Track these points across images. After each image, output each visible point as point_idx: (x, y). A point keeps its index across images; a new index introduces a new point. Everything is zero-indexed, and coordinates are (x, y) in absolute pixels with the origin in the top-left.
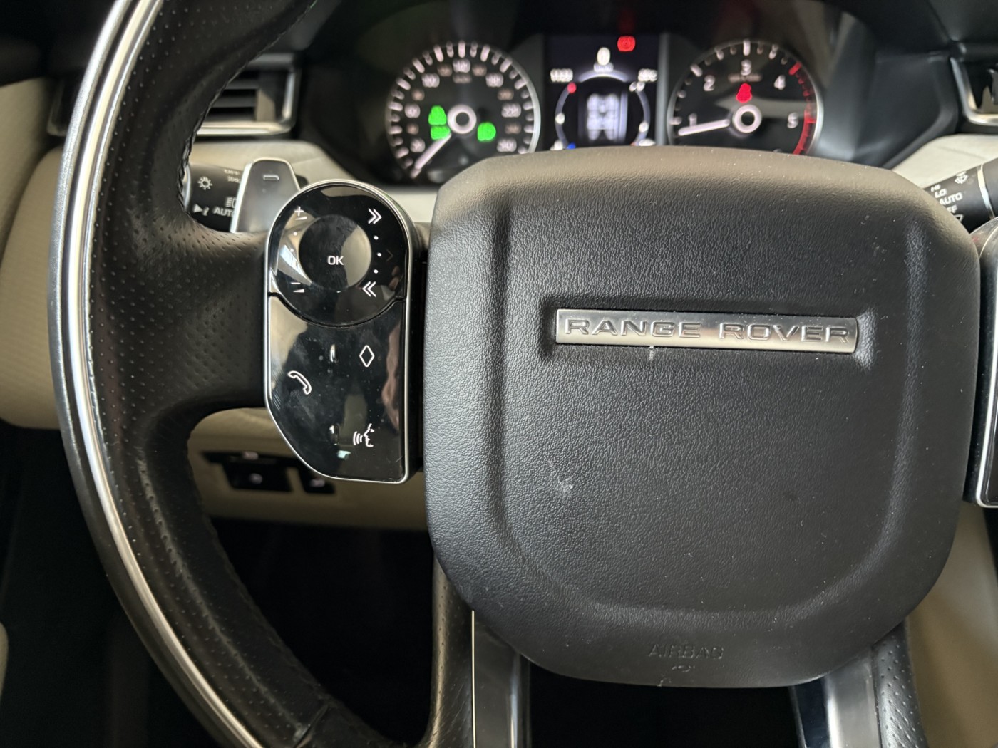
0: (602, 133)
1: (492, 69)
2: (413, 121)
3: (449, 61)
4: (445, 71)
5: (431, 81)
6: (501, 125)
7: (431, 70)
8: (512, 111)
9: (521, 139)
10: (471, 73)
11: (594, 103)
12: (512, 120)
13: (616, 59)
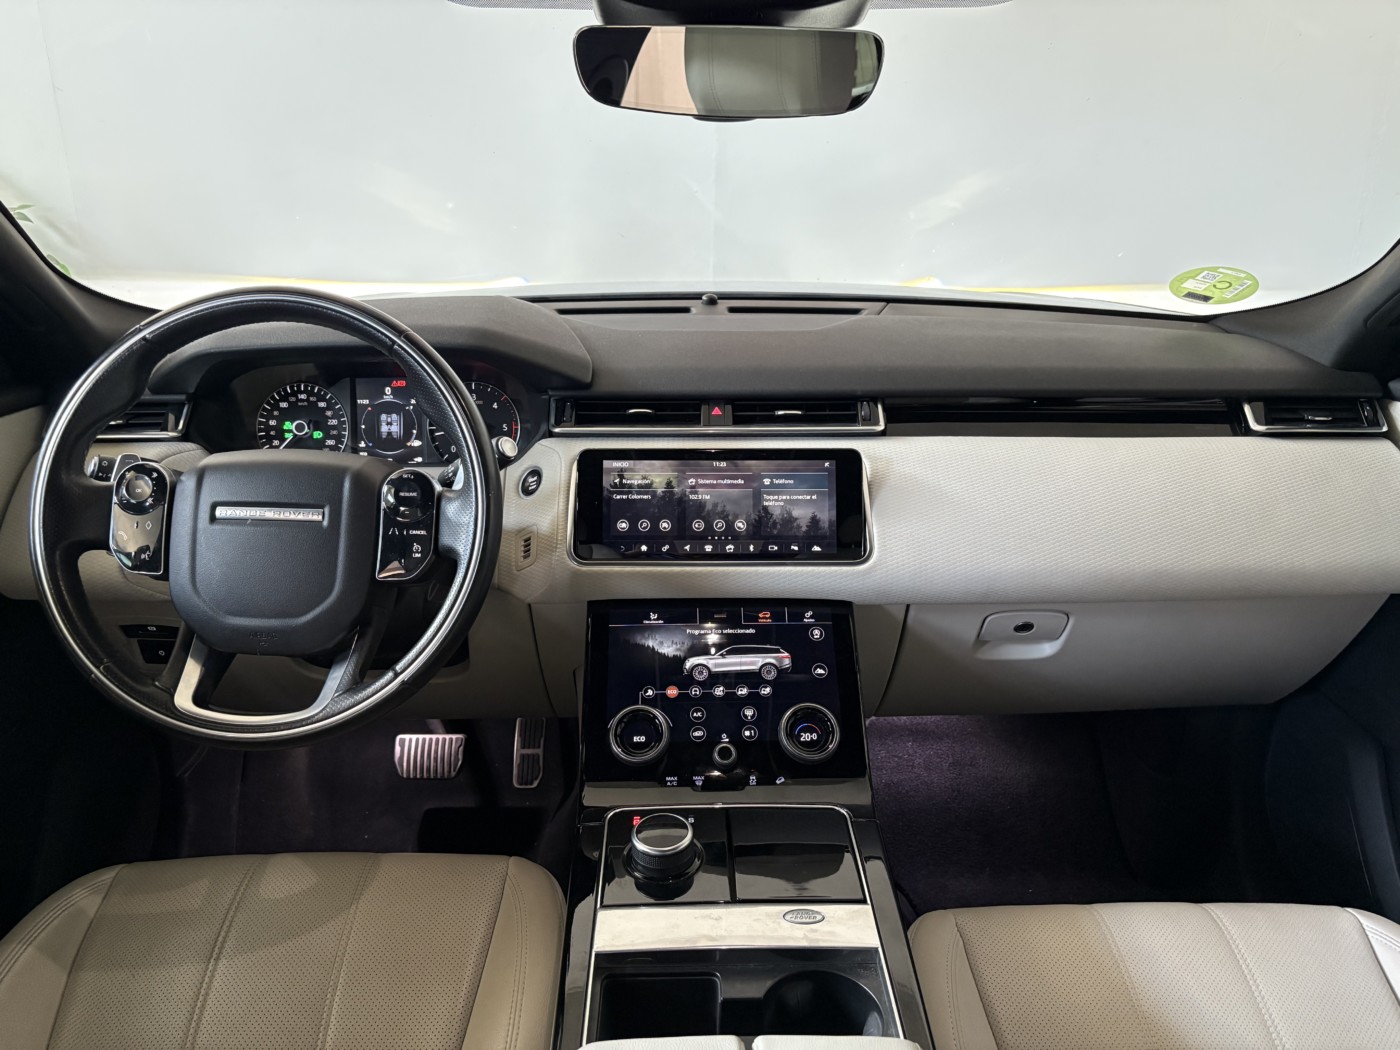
0: (389, 434)
1: (323, 399)
2: (273, 428)
3: (295, 394)
4: (293, 399)
5: (284, 405)
6: (326, 430)
7: (284, 399)
8: (334, 422)
9: (339, 439)
10: (307, 400)
11: (384, 417)
12: (334, 427)
13: (395, 392)
